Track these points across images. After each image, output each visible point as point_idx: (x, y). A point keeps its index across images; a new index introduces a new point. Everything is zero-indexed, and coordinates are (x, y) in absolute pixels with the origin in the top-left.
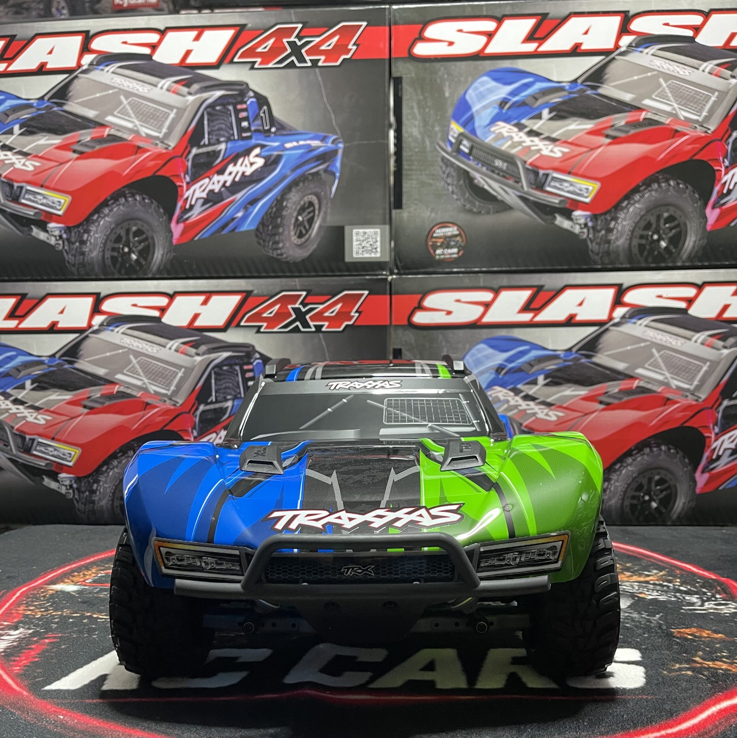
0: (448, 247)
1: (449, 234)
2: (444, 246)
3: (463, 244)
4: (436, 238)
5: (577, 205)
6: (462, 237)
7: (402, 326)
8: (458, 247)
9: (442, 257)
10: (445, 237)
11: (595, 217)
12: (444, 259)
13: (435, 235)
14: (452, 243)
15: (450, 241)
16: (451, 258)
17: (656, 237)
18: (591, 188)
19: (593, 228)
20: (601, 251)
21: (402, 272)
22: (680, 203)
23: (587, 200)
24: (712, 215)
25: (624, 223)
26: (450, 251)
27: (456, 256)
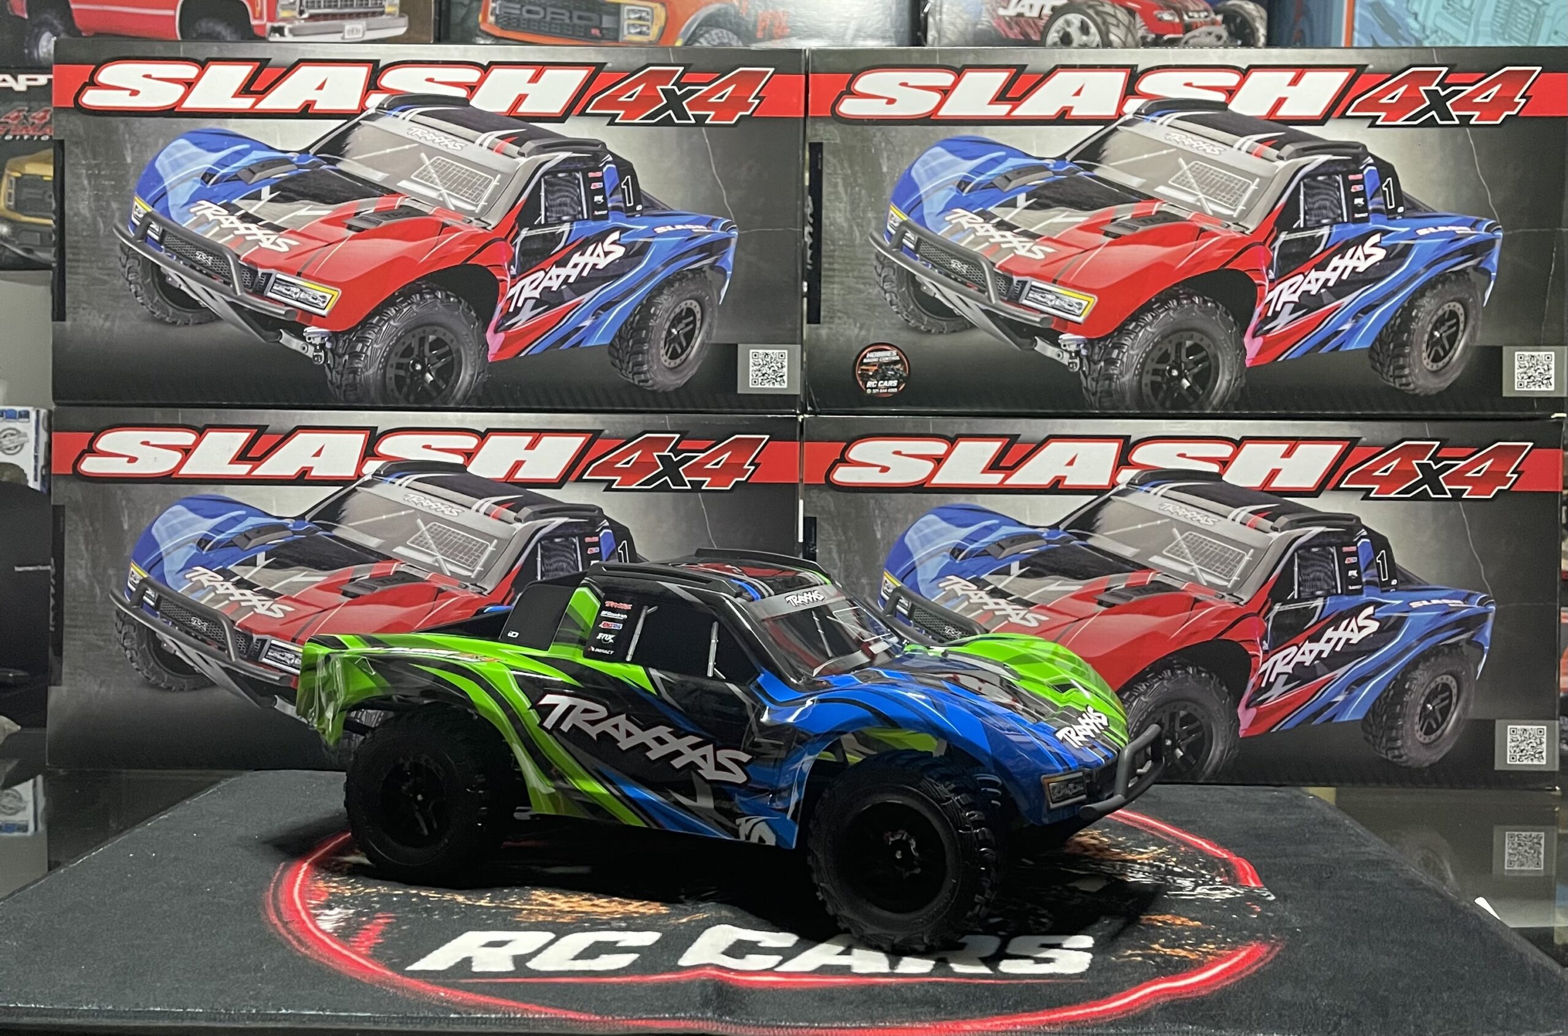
0: (885, 378)
1: (886, 360)
2: (878, 377)
3: (905, 375)
4: (867, 364)
5: (1067, 325)
6: (903, 364)
7: (819, 486)
8: (898, 379)
9: (875, 391)
10: (881, 365)
11: (1090, 343)
12: (878, 394)
13: (865, 361)
14: (891, 373)
15: (888, 370)
16: (888, 393)
17: (1175, 373)
18: (1085, 303)
19: (1087, 357)
20: (1099, 389)
21: (818, 410)
22: (1208, 327)
23: (1080, 320)
24: (1252, 346)
25: (1131, 352)
26: (887, 384)
27: (894, 391)
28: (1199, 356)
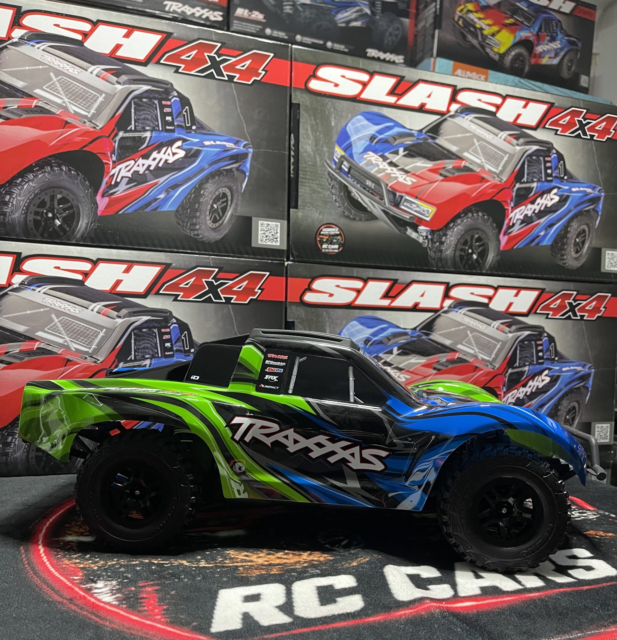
0: (332, 243)
1: (332, 233)
2: (329, 242)
3: (342, 242)
4: (323, 235)
5: (421, 222)
6: (341, 236)
7: (295, 303)
8: (339, 244)
9: (327, 250)
10: (330, 236)
11: (432, 232)
12: (328, 252)
13: (322, 233)
14: (335, 241)
15: (333, 239)
16: (333, 252)
17: (470, 251)
18: (430, 211)
19: (432, 240)
20: (436, 257)
21: (296, 259)
22: (485, 229)
23: (428, 219)
24: (504, 239)
25: (451, 239)
26: (333, 247)
27: (337, 251)
28: (481, 243)
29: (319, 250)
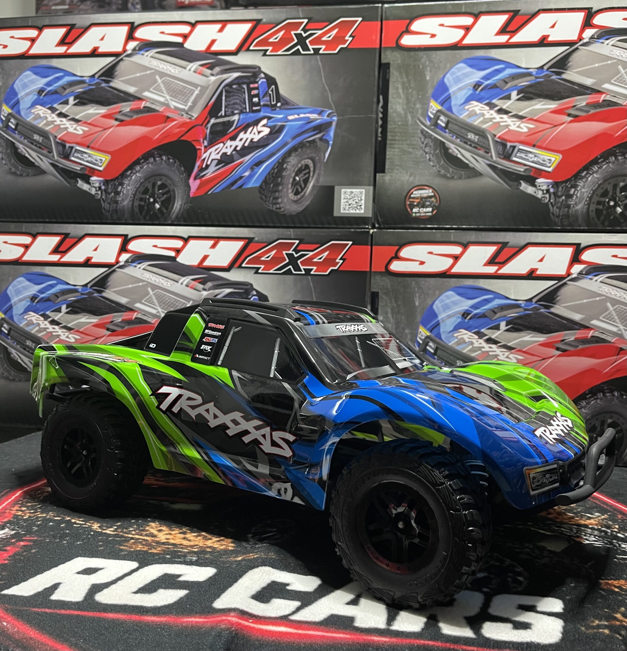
0: (424, 206)
1: (425, 195)
2: (421, 206)
3: (437, 205)
4: (413, 198)
5: (540, 173)
6: (436, 198)
7: (380, 273)
8: (432, 207)
9: (418, 215)
10: (422, 198)
11: (556, 185)
12: (420, 216)
13: (412, 196)
14: (428, 203)
15: (426, 201)
16: (426, 216)
17: (612, 203)
18: (553, 159)
19: (554, 193)
20: (561, 214)
21: (382, 226)
23: (550, 170)
25: (583, 190)
26: (425, 210)
27: (430, 214)
29: (408, 215)
